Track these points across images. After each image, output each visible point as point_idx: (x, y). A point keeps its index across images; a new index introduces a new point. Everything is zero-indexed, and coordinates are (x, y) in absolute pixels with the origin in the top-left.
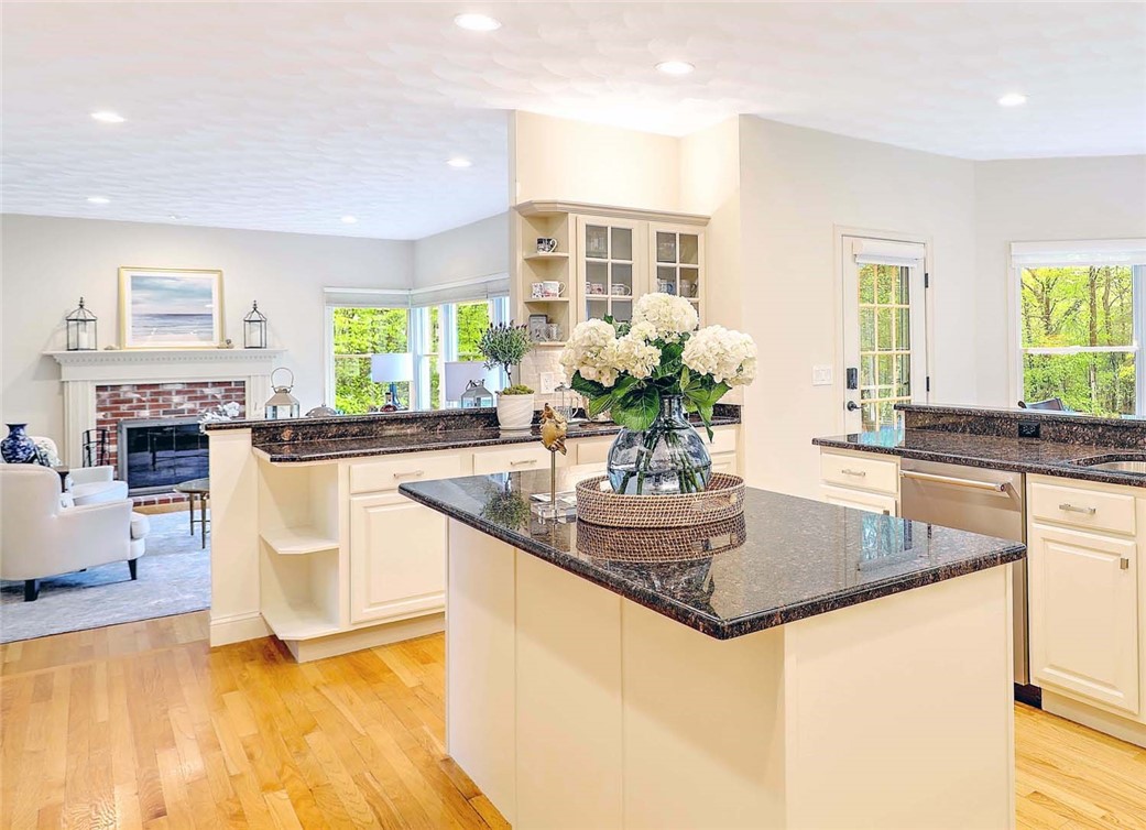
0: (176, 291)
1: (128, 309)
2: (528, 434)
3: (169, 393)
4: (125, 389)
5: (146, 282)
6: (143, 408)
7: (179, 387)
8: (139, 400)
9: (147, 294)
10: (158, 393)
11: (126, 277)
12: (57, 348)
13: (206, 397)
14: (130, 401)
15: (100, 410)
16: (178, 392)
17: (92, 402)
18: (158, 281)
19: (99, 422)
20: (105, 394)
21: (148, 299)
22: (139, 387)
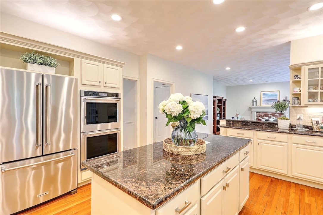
0: (270, 95)
1: (262, 99)
2: (288, 131)
3: (269, 114)
4: (261, 113)
5: (265, 94)
6: (264, 117)
7: (271, 113)
8: (263, 115)
9: (265, 96)
10: (267, 114)
11: (262, 93)
12: (251, 106)
13: (275, 115)
14: (262, 115)
15: (257, 116)
16: (270, 114)
17: (256, 115)
18: (267, 94)
19: (257, 118)
20: (258, 114)
21: (266, 97)
22: (263, 113)
